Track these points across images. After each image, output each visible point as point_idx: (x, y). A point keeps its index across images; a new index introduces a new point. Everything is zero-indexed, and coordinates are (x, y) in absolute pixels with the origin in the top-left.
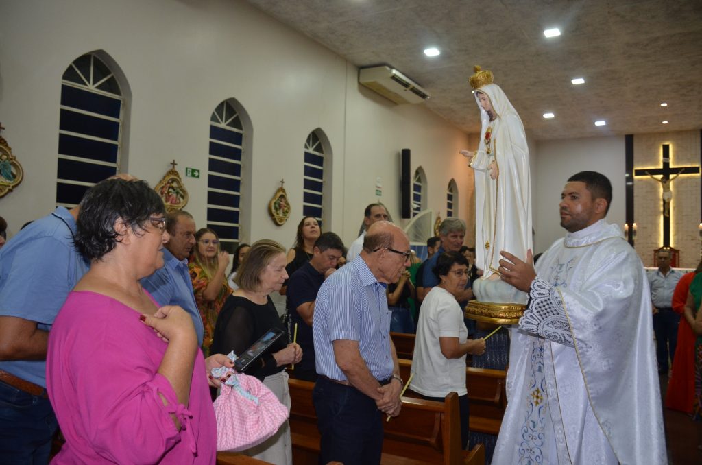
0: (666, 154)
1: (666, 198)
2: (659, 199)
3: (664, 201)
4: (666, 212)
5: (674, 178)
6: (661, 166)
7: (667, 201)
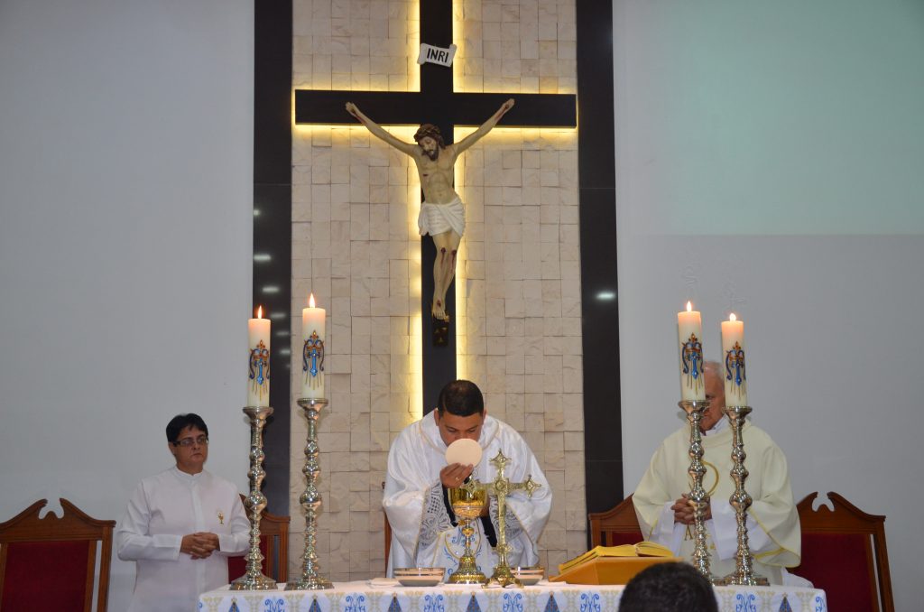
0: (436, 29)
1: (437, 231)
2: (407, 240)
3: (428, 243)
4: (439, 295)
5: (468, 143)
6: (413, 84)
7: (440, 243)
